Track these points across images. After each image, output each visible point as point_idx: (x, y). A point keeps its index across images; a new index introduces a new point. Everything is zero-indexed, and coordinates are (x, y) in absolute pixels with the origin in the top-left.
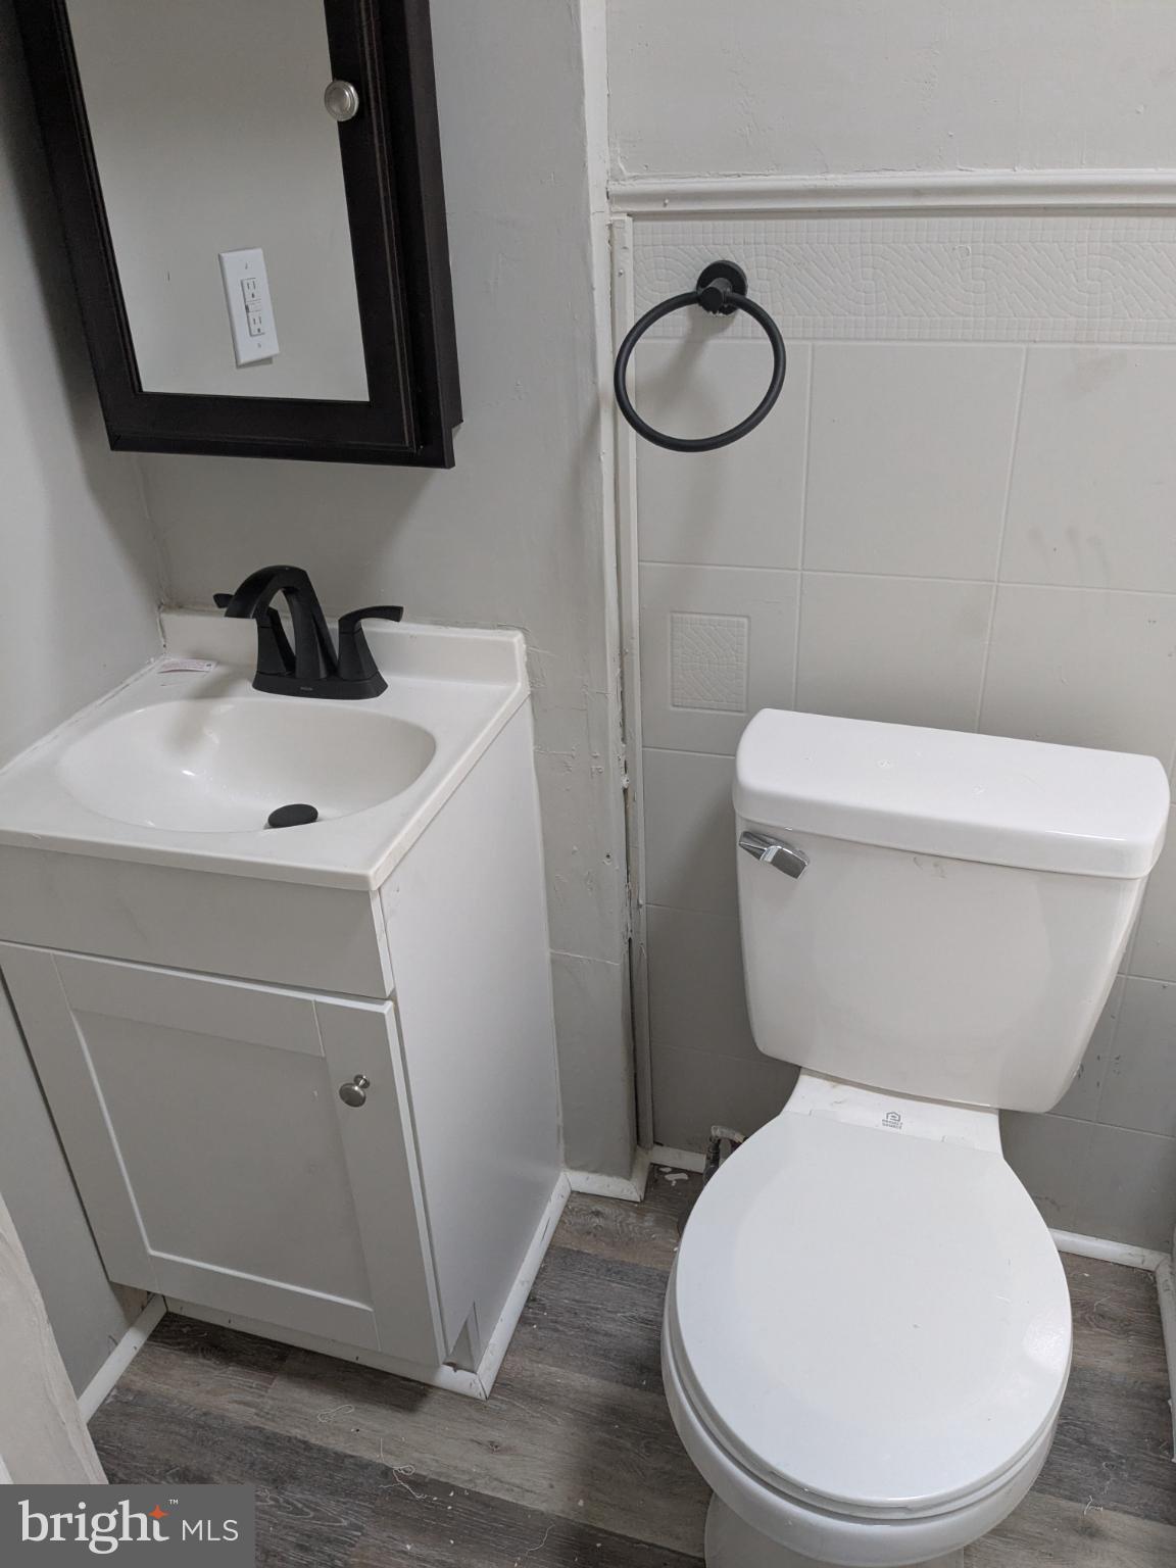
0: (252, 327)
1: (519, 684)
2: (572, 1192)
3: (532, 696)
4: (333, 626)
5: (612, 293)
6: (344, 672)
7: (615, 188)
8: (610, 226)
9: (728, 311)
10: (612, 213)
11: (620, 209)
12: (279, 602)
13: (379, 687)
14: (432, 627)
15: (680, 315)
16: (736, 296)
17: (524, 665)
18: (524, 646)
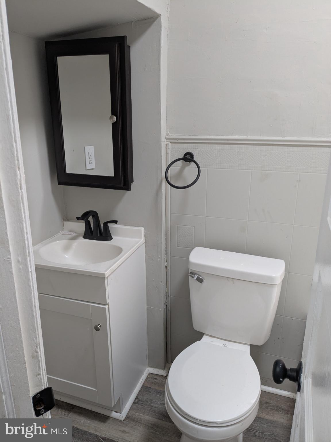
0: (90, 162)
1: (142, 239)
2: (149, 373)
3: (145, 242)
4: (102, 225)
5: (166, 157)
6: (104, 235)
7: (167, 137)
8: (166, 144)
9: (190, 162)
10: (166, 142)
11: (168, 141)
12: (91, 219)
13: (111, 238)
14: (124, 226)
15: (180, 163)
16: (191, 159)
17: (144, 235)
18: (144, 231)
